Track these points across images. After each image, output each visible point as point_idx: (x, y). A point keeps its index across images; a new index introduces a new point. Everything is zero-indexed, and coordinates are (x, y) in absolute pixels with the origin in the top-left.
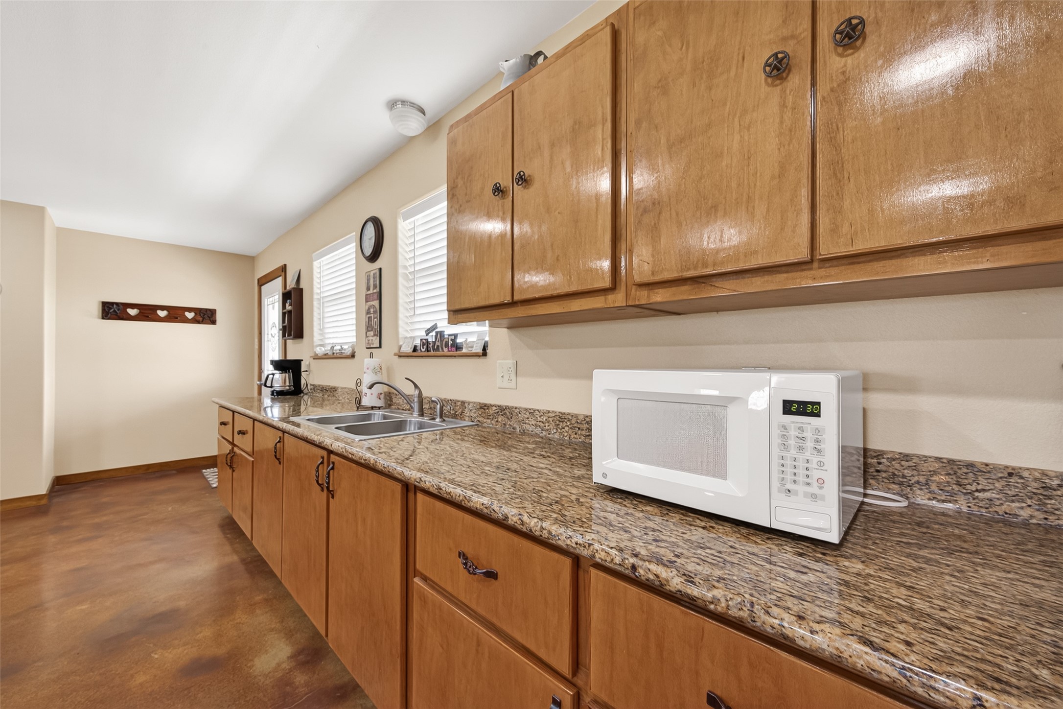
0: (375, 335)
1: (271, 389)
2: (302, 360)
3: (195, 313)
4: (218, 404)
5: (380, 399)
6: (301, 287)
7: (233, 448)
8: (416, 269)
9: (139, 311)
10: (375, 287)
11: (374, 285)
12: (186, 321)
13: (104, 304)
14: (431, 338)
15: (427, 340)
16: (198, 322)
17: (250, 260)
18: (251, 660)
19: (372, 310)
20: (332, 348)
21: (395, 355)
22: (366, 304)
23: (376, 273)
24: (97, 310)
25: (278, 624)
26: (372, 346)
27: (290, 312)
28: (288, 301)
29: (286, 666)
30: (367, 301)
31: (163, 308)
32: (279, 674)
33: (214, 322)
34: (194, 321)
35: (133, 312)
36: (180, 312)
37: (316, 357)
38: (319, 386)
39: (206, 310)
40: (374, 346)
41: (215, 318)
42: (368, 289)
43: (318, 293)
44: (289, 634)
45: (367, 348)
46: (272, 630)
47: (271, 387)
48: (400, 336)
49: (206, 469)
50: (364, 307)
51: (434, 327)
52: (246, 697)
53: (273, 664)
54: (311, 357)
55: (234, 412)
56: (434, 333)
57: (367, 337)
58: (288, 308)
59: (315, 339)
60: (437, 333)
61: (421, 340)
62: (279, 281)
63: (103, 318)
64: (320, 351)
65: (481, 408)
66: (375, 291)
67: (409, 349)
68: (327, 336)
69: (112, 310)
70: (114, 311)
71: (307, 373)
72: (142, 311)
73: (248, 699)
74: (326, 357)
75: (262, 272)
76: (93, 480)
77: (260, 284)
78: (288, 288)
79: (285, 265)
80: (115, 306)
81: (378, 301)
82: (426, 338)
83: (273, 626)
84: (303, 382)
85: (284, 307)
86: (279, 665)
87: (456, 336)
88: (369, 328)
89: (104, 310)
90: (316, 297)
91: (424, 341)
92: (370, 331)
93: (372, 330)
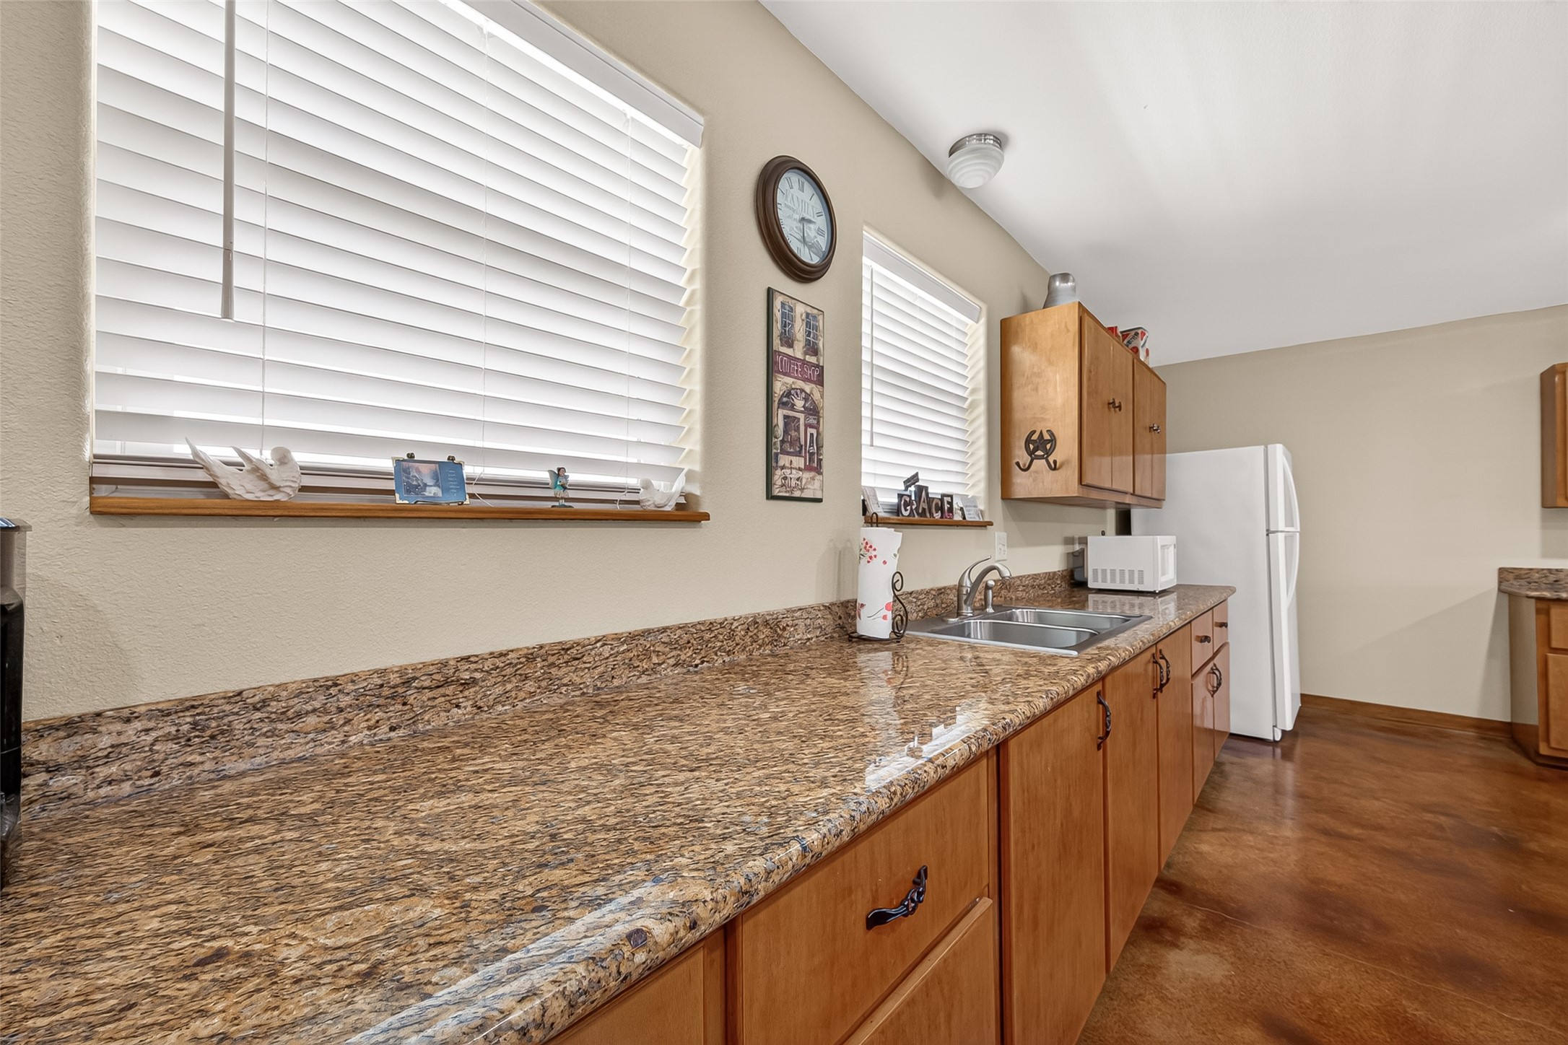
0: (809, 468)
15: (909, 497)
18: (1222, 983)
19: (800, 403)
25: (1148, 997)
26: (797, 494)
29: (1192, 944)
30: (772, 369)
32: (1207, 944)
44: (1150, 971)
45: (771, 497)
46: (1163, 999)
52: (1256, 954)
53: (1201, 958)
57: (774, 465)
61: (900, 496)
73: (1255, 952)
81: (821, 388)
82: (906, 493)
83: (1157, 1001)
86: (1198, 952)
88: (787, 443)
91: (907, 499)
92: (788, 454)
93: (798, 454)
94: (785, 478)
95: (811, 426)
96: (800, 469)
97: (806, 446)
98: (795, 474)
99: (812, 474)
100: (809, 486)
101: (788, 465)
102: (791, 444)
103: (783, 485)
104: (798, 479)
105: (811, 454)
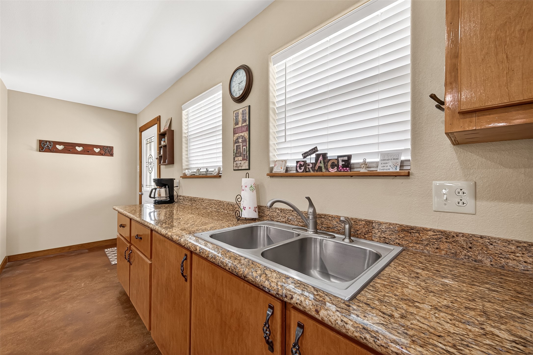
0: (243, 159)
1: (154, 199)
2: (175, 179)
3: (100, 149)
4: (117, 210)
5: (256, 212)
6: (172, 129)
7: (130, 246)
8: (287, 103)
9: (64, 147)
10: (244, 121)
11: (243, 119)
12: (94, 154)
13: (41, 142)
14: (311, 159)
15: (305, 162)
16: (102, 155)
17: (134, 116)
19: (240, 140)
20: (198, 170)
21: (268, 175)
22: (234, 136)
23: (245, 110)
24: (35, 145)
26: (240, 168)
27: (165, 146)
28: (163, 139)
30: (234, 133)
31: (79, 145)
33: (112, 155)
34: (100, 154)
35: (60, 147)
36: (91, 148)
37: (185, 177)
38: (188, 197)
39: (107, 147)
40: (243, 168)
41: (113, 152)
42: (237, 124)
43: (185, 133)
45: (234, 170)
47: (154, 198)
48: (271, 160)
49: (107, 249)
50: (231, 138)
51: (315, 150)
54: (181, 177)
55: (131, 219)
56: (314, 156)
57: (234, 161)
58: (163, 143)
59: (183, 164)
60: (318, 156)
61: (297, 162)
62: (156, 127)
63: (40, 151)
64: (188, 172)
65: (403, 230)
66: (244, 124)
67: (282, 170)
68: (192, 162)
69: (47, 145)
70: (48, 146)
71: (178, 188)
72: (66, 147)
74: (193, 176)
75: (142, 123)
76: (34, 258)
77: (141, 131)
78: (162, 131)
79: (160, 116)
80: (48, 143)
81: (247, 132)
82: (304, 160)
84: (175, 193)
85: (160, 143)
87: (349, 157)
88: (237, 154)
89: (40, 146)
90: (184, 135)
91: (302, 163)
92: (238, 157)
93: (240, 156)
94: (237, 164)
95: (244, 146)
96: (241, 160)
97: (242, 152)
98: (239, 162)
99: (245, 161)
100: (243, 165)
101: (237, 160)
102: (238, 153)
103: (236, 166)
104: (240, 164)
105: (244, 155)
